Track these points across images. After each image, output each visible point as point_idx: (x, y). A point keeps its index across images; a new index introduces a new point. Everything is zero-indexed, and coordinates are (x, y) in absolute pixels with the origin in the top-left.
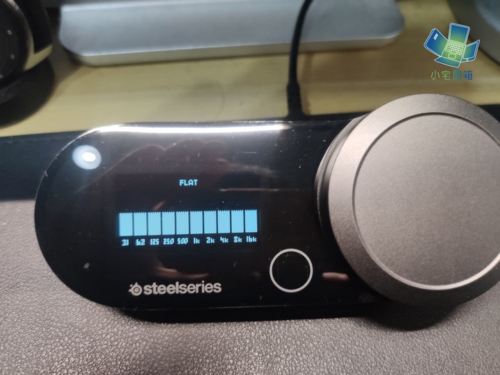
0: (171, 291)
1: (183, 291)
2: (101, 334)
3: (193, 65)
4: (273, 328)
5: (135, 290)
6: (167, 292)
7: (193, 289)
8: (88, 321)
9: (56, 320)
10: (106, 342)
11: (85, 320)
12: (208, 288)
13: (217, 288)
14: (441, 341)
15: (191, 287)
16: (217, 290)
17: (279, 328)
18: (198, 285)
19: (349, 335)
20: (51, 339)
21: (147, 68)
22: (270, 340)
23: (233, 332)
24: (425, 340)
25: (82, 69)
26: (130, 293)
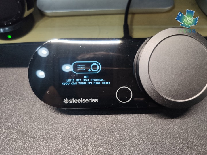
0: (79, 102)
1: (84, 102)
2: (51, 118)
3: (89, 17)
4: (115, 119)
5: (66, 101)
6: (78, 102)
7: (88, 101)
8: (46, 113)
9: (34, 112)
10: (53, 121)
11: (45, 113)
12: (93, 101)
13: (96, 101)
14: (180, 127)
15: (87, 100)
16: (97, 101)
17: (117, 119)
18: (89, 100)
19: (144, 123)
20: (32, 119)
21: (70, 18)
22: (114, 123)
23: (100, 119)
24: (173, 126)
25: (45, 18)
26: (64, 102)
